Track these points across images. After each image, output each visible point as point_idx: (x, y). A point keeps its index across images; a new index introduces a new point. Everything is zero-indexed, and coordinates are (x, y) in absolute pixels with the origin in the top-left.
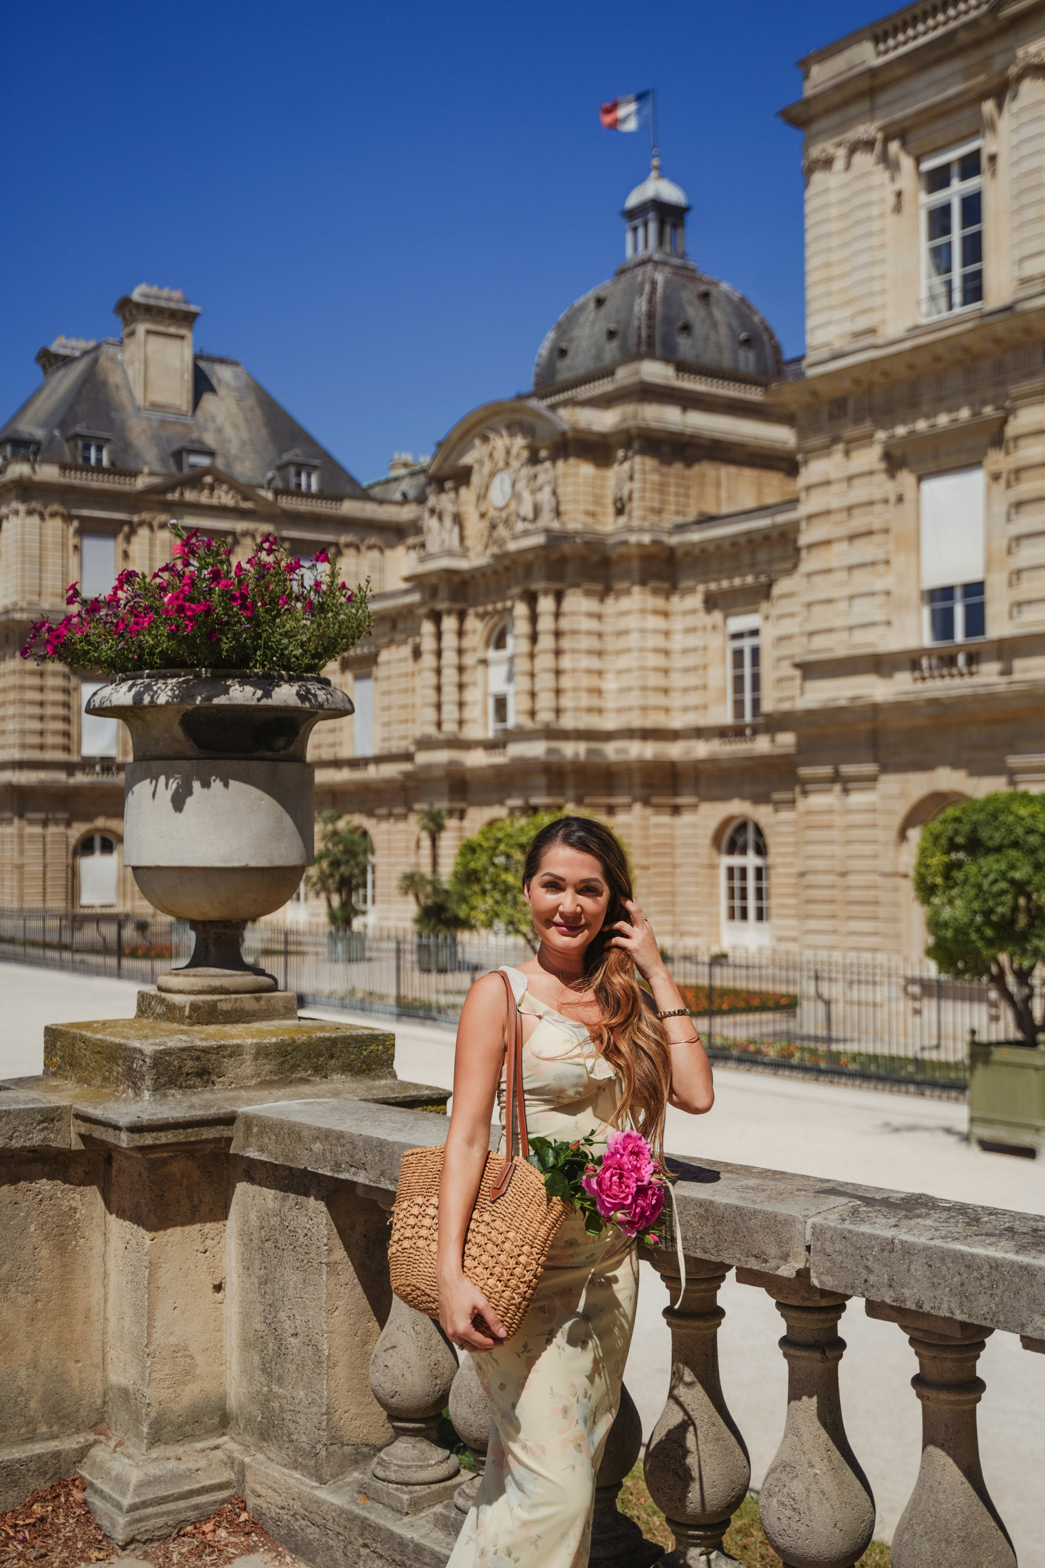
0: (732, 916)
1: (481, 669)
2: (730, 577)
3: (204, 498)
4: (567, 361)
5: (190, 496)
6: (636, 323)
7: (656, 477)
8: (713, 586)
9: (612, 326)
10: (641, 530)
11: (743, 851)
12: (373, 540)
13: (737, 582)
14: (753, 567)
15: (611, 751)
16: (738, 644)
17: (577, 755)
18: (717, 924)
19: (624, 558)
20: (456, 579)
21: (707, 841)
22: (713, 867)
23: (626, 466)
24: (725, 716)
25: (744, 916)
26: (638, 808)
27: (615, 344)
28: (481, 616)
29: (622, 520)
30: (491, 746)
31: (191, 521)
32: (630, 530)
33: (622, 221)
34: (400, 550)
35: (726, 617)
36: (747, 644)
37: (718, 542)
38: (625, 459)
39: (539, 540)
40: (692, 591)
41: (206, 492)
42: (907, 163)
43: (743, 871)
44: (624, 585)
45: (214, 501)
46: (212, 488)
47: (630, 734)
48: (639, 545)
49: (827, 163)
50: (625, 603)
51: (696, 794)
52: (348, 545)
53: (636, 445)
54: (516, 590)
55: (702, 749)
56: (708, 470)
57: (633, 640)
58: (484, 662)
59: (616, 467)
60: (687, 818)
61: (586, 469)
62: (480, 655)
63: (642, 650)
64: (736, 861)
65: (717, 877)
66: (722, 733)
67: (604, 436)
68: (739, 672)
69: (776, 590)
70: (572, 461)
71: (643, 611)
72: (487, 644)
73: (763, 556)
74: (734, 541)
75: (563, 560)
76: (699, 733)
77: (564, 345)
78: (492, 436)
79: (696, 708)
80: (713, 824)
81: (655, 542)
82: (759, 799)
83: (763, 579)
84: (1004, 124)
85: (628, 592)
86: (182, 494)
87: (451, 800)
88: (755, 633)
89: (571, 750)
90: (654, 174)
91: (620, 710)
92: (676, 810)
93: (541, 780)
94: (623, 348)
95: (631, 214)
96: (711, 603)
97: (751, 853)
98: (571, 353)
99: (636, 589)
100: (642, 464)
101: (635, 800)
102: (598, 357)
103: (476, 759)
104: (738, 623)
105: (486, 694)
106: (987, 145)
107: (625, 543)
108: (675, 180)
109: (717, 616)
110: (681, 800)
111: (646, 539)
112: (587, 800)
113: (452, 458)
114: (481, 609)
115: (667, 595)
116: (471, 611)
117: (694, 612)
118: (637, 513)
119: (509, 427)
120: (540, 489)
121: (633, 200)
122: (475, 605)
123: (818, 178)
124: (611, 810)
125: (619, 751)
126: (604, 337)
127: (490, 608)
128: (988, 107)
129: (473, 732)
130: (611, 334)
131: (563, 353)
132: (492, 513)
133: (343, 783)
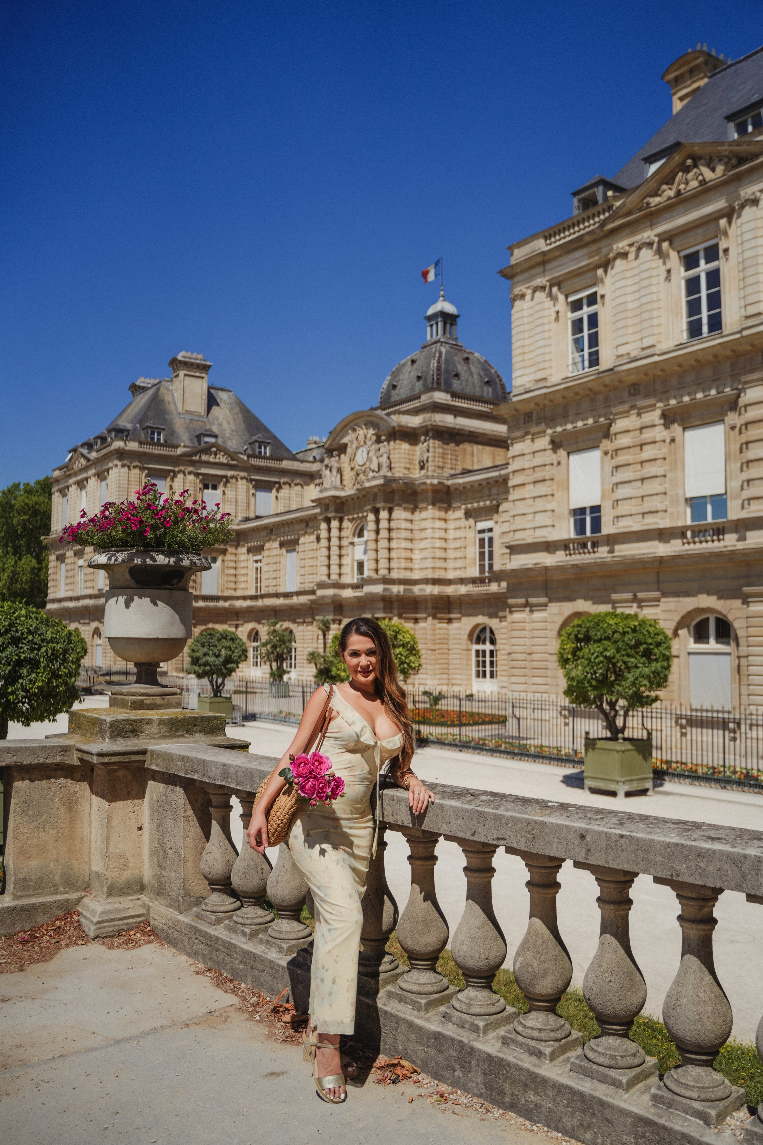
0: (478, 676)
1: (351, 547)
2: (478, 502)
3: (211, 459)
4: (397, 391)
5: (204, 458)
6: (432, 373)
7: (441, 450)
8: (469, 506)
9: (419, 375)
10: (433, 477)
11: (484, 643)
12: (298, 481)
13: (482, 504)
14: (490, 496)
15: (417, 590)
16: (482, 536)
17: (399, 592)
18: (470, 680)
19: (424, 491)
20: (338, 501)
21: (466, 637)
22: (468, 650)
23: (426, 444)
24: (475, 572)
25: (484, 676)
26: (430, 620)
27: (421, 382)
28: (351, 520)
29: (423, 472)
30: (355, 587)
31: (204, 471)
32: (428, 477)
33: (426, 321)
34: (312, 486)
35: (476, 522)
36: (486, 536)
37: (472, 484)
38: (425, 441)
39: (381, 481)
40: (459, 508)
41: (213, 456)
42: (561, 297)
43: (484, 652)
44: (424, 505)
45: (217, 461)
46: (216, 454)
47: (427, 581)
48: (432, 484)
49: (523, 296)
50: (424, 514)
51: (461, 613)
52: (285, 483)
54: (369, 507)
55: (463, 590)
56: (467, 447)
57: (428, 533)
58: (352, 544)
60: (455, 625)
61: (405, 446)
62: (350, 540)
63: (433, 538)
64: (480, 647)
65: (471, 655)
66: (473, 581)
67: (414, 429)
68: (482, 550)
69: (501, 509)
70: (398, 442)
71: (433, 518)
72: (354, 535)
73: (494, 491)
74: (480, 483)
75: (393, 492)
76: (462, 581)
77: (395, 384)
78: (357, 428)
79: (460, 568)
80: (469, 628)
81: (439, 483)
82: (491, 616)
83: (494, 502)
84: (608, 280)
85: (426, 509)
86: (200, 457)
87: (334, 615)
88: (490, 530)
89: (396, 589)
90: (441, 298)
91: (421, 569)
92: (450, 621)
93: (381, 605)
94: (424, 385)
95: (429, 318)
96: (468, 515)
97: (488, 643)
98: (398, 387)
99: (430, 507)
101: (429, 616)
102: (412, 389)
103: (348, 593)
104: (482, 525)
105: (353, 560)
106: (600, 290)
107: (425, 483)
108: (451, 302)
109: (471, 521)
110: (452, 616)
111: (436, 482)
112: (404, 615)
113: (337, 439)
114: (351, 517)
115: (446, 511)
116: (346, 518)
117: (460, 519)
118: (430, 469)
119: (365, 424)
120: (381, 456)
121: (430, 311)
122: (347, 515)
123: (518, 304)
124: (414, 621)
125: (420, 590)
126: (415, 379)
127: (356, 516)
128: (600, 272)
129: (347, 579)
130: (419, 378)
131: (394, 387)
132: (357, 467)
133: (280, 606)
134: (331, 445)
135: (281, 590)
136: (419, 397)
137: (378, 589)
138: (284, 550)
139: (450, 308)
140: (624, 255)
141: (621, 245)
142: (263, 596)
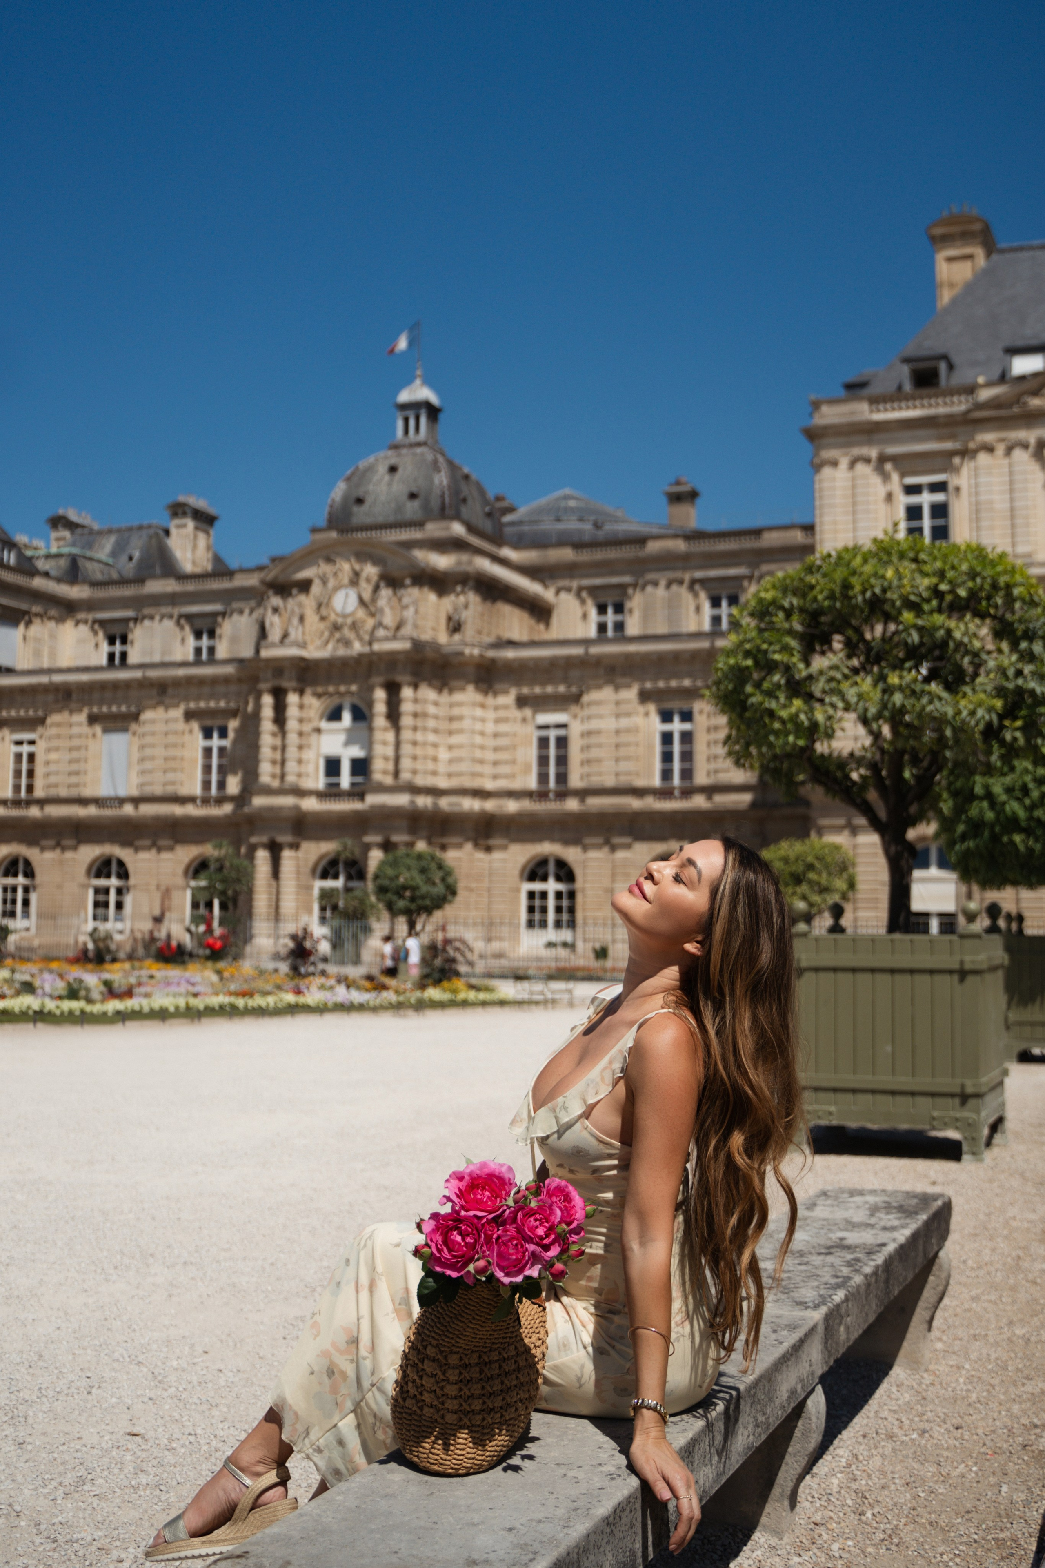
0: (530, 924)
1: (315, 735)
2: (543, 685)
4: (365, 508)
6: (439, 492)
7: (480, 608)
8: (525, 690)
9: (414, 490)
10: (473, 645)
11: (544, 879)
13: (549, 689)
14: (565, 680)
15: (444, 803)
16: (543, 733)
18: (519, 932)
19: (463, 664)
21: (517, 872)
22: (518, 890)
23: (462, 597)
24: (532, 782)
25: (543, 924)
26: (469, 846)
27: (416, 503)
28: (319, 696)
29: (457, 637)
30: (321, 795)
32: (466, 644)
33: (395, 410)
35: (535, 713)
36: (553, 734)
37: (537, 661)
38: (463, 592)
39: (405, 645)
40: (506, 692)
42: (895, 477)
43: (544, 895)
44: (460, 683)
47: (464, 792)
48: (472, 655)
49: (835, 464)
50: (458, 697)
51: (508, 838)
52: (36, 615)
53: (471, 583)
54: (378, 679)
55: (512, 806)
57: (466, 724)
58: (318, 731)
59: (452, 597)
60: (497, 855)
61: (432, 597)
62: (315, 724)
63: (473, 732)
64: (537, 886)
65: (519, 897)
66: (529, 794)
67: (446, 573)
68: (544, 752)
69: (586, 698)
70: (426, 589)
71: (474, 704)
72: (321, 718)
73: (575, 674)
74: (553, 663)
75: (421, 662)
76: (511, 794)
77: (360, 493)
78: (338, 560)
79: (506, 776)
80: (522, 860)
81: (481, 656)
82: (567, 842)
83: (574, 689)
85: (463, 689)
88: (564, 726)
90: (419, 380)
91: (450, 775)
92: (488, 849)
93: (404, 824)
94: (426, 507)
95: (404, 407)
96: (522, 702)
97: (551, 880)
98: (368, 503)
99: (471, 687)
100: (473, 597)
101: (467, 840)
102: (399, 509)
103: (310, 804)
104: (544, 718)
105: (318, 755)
106: (954, 481)
107: (461, 654)
108: (432, 388)
109: (528, 712)
110: (491, 842)
111: (476, 652)
112: (434, 840)
113: (291, 570)
114: (320, 690)
115: (486, 693)
116: (309, 691)
117: (506, 707)
118: (468, 633)
119: (356, 556)
121: (404, 396)
122: (311, 686)
123: (827, 471)
124: (443, 847)
125: (451, 805)
126: (405, 497)
127: (331, 689)
128: (956, 460)
129: (309, 784)
130: (413, 496)
131: (360, 501)
132: (333, 617)
133: (89, 818)
134: (276, 577)
135: (88, 792)
136: (419, 524)
137: (401, 800)
138: (98, 729)
139: (434, 399)
140: (990, 449)
141: (988, 437)
142: (42, 803)
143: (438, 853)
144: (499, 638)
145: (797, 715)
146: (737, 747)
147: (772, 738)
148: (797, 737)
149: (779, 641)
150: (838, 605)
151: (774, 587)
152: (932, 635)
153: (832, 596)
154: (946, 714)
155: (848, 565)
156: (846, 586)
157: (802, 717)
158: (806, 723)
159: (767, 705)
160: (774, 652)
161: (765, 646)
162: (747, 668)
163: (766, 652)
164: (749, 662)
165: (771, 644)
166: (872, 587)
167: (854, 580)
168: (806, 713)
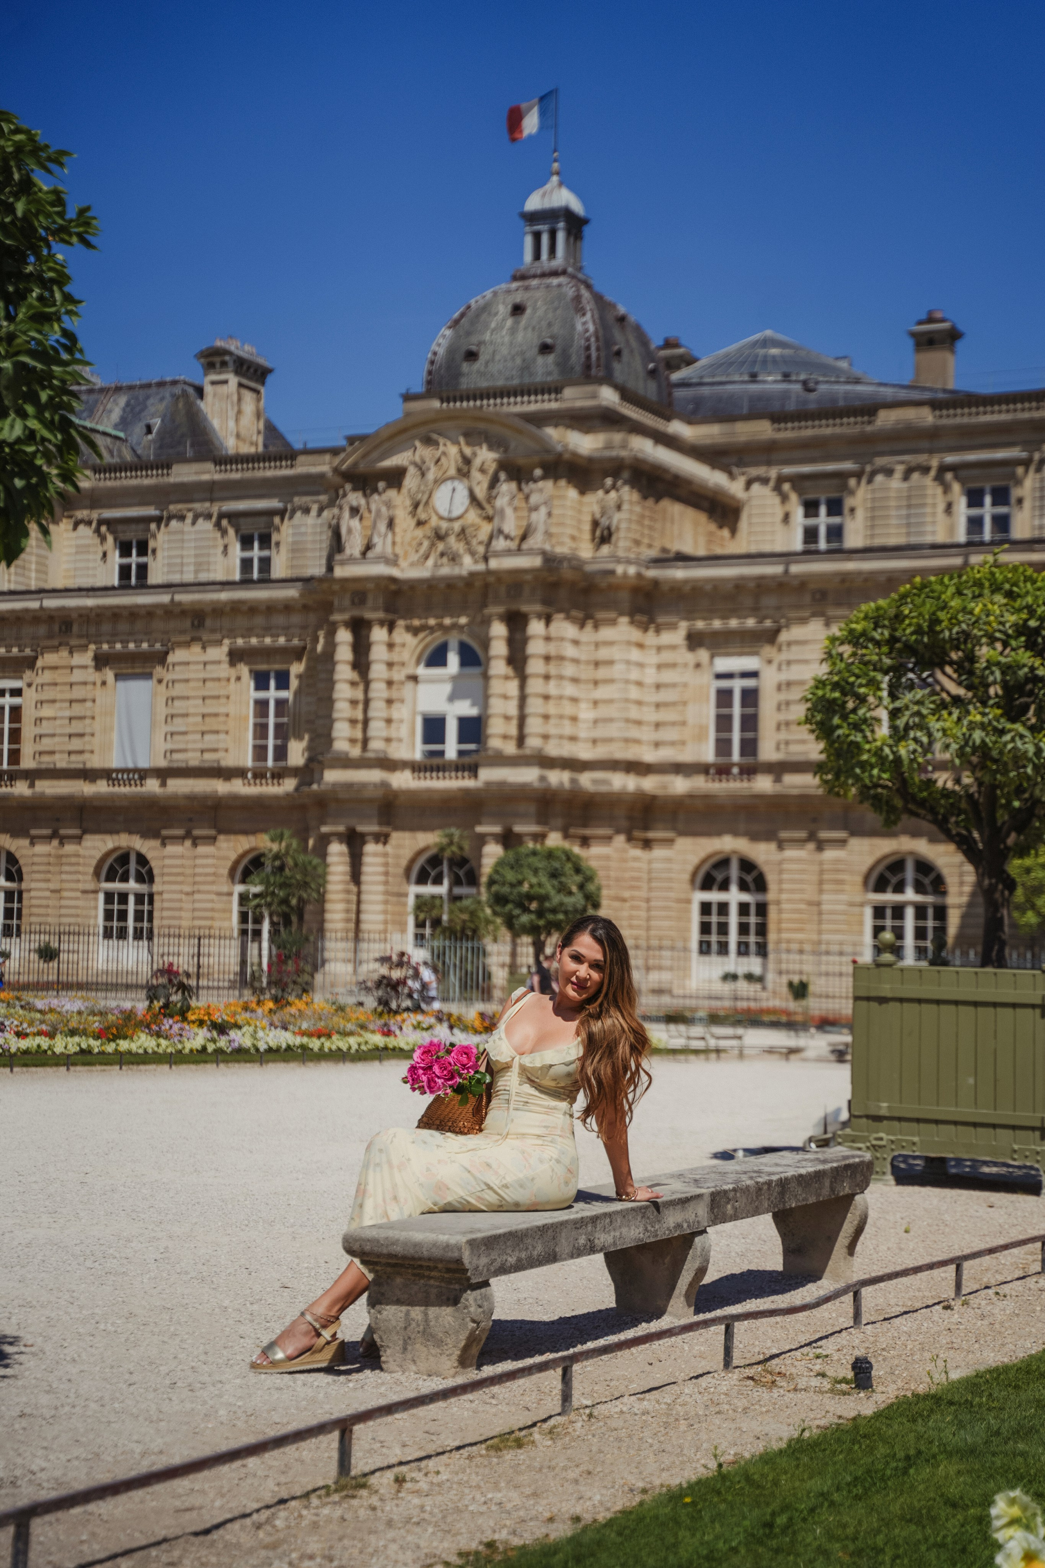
0: (705, 949)
1: (410, 685)
2: (724, 617)
4: (478, 365)
6: (582, 343)
7: (638, 509)
8: (700, 625)
9: (549, 341)
10: (629, 562)
11: (724, 886)
13: (734, 623)
14: (756, 611)
15: (587, 780)
16: (725, 684)
17: (562, 783)
18: (688, 959)
19: (614, 588)
20: (393, 587)
21: (687, 876)
22: (689, 901)
23: (613, 494)
24: (708, 754)
25: (723, 949)
26: (620, 840)
27: (551, 358)
28: (415, 631)
29: (605, 550)
30: (417, 768)
32: (619, 561)
33: (522, 222)
35: (712, 657)
36: (737, 685)
37: (717, 583)
38: (614, 487)
40: (673, 627)
43: (723, 908)
44: (610, 614)
47: (613, 765)
48: (625, 575)
50: (606, 633)
51: (674, 829)
53: (626, 475)
55: (680, 785)
56: (675, 509)
57: (617, 671)
58: (414, 679)
60: (658, 853)
61: (572, 493)
62: (410, 670)
63: (627, 682)
64: (714, 896)
65: (688, 911)
66: (703, 769)
67: (590, 460)
68: (725, 711)
69: (784, 636)
70: (563, 483)
71: (629, 643)
72: (418, 662)
73: (770, 601)
74: (739, 586)
75: (555, 586)
76: (679, 768)
77: (470, 348)
78: (441, 441)
79: (673, 743)
80: (694, 860)
81: (639, 576)
82: (755, 837)
83: (768, 623)
85: (613, 622)
88: (754, 674)
89: (558, 778)
90: (555, 179)
91: (593, 741)
92: (647, 844)
93: (532, 808)
94: (563, 365)
95: (533, 218)
96: (694, 641)
97: (734, 888)
98: (483, 358)
99: (624, 620)
100: (628, 494)
101: (618, 832)
102: (526, 368)
103: (403, 780)
104: (724, 664)
105: (414, 713)
107: (612, 572)
109: (703, 655)
110: (651, 835)
111: (632, 570)
112: (572, 831)
113: (375, 455)
114: (416, 622)
115: (645, 628)
116: (401, 623)
117: (673, 647)
118: (622, 544)
119: (467, 435)
121: (534, 203)
122: (404, 618)
124: (585, 842)
125: (595, 782)
126: (535, 350)
127: (432, 622)
129: (400, 752)
130: (545, 349)
131: (472, 356)
132: (434, 521)
133: (98, 797)
134: (355, 464)
135: (95, 762)
136: (555, 390)
137: (528, 775)
138: (109, 674)
139: (577, 206)
142: (31, 776)
143: (576, 850)
144: (664, 550)
145: (881, 749)
146: (830, 777)
147: (858, 771)
148: (882, 770)
149: (866, 675)
150: (926, 639)
151: (866, 618)
152: (1015, 673)
153: (919, 631)
154: (1026, 752)
155: (939, 598)
156: (935, 621)
157: (887, 750)
158: (891, 757)
159: (852, 738)
160: (861, 686)
161: (852, 679)
162: (835, 700)
163: (853, 684)
164: (837, 694)
165: (858, 677)
166: (959, 623)
167: (942, 615)
168: (890, 746)
